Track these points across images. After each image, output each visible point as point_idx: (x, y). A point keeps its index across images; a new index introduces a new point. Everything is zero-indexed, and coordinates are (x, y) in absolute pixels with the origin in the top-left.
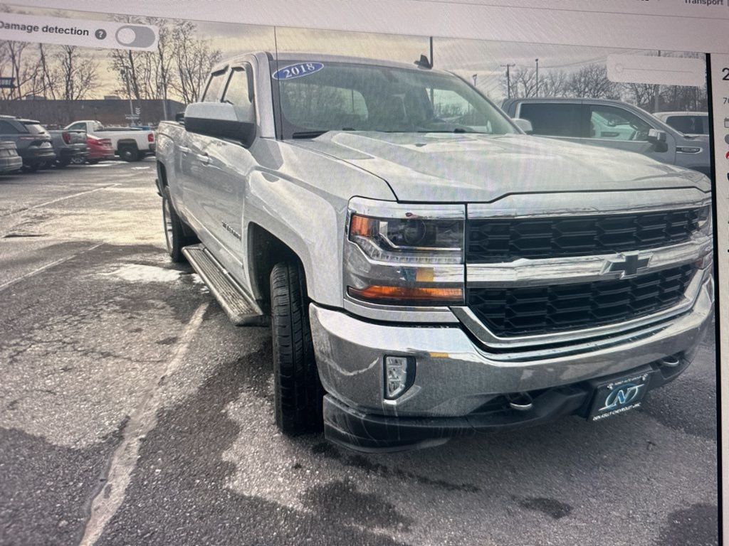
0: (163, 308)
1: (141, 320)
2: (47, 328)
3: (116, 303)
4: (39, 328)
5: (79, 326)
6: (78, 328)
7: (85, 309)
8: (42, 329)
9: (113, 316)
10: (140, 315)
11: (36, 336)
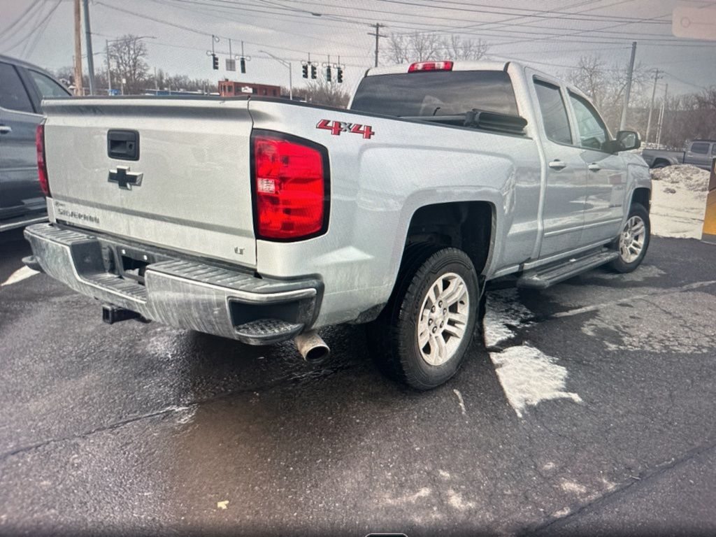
2: (697, 345)
4: (704, 347)
5: (671, 336)
6: (673, 334)
7: (654, 348)
8: (702, 346)
11: (709, 342)
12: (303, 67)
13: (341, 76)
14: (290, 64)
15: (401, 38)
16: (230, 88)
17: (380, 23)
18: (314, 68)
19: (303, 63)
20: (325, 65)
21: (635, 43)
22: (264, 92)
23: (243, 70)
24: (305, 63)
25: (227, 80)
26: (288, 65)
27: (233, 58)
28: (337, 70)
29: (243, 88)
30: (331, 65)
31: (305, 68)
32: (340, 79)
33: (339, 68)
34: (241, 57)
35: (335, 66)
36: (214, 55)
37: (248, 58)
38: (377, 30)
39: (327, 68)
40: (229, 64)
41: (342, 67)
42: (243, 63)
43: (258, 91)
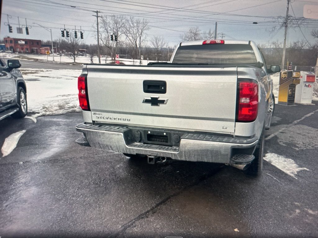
0: (280, 142)
1: (289, 139)
3: (298, 147)
9: (298, 143)
10: (289, 141)
12: (62, 32)
13: (83, 36)
14: (51, 30)
15: (106, 17)
16: (11, 41)
17: (98, 11)
18: (67, 32)
19: (62, 29)
20: (73, 31)
21: (216, 23)
22: (32, 43)
23: (28, 33)
24: (63, 30)
25: (9, 37)
26: (50, 30)
27: (21, 27)
28: (80, 33)
29: (19, 42)
30: (77, 31)
31: (63, 32)
32: (82, 37)
33: (81, 32)
34: (26, 26)
35: (79, 31)
36: (9, 25)
37: (30, 27)
38: (97, 14)
39: (74, 32)
40: (19, 30)
41: (83, 31)
42: (27, 29)
43: (28, 43)
